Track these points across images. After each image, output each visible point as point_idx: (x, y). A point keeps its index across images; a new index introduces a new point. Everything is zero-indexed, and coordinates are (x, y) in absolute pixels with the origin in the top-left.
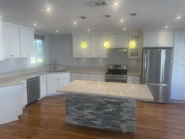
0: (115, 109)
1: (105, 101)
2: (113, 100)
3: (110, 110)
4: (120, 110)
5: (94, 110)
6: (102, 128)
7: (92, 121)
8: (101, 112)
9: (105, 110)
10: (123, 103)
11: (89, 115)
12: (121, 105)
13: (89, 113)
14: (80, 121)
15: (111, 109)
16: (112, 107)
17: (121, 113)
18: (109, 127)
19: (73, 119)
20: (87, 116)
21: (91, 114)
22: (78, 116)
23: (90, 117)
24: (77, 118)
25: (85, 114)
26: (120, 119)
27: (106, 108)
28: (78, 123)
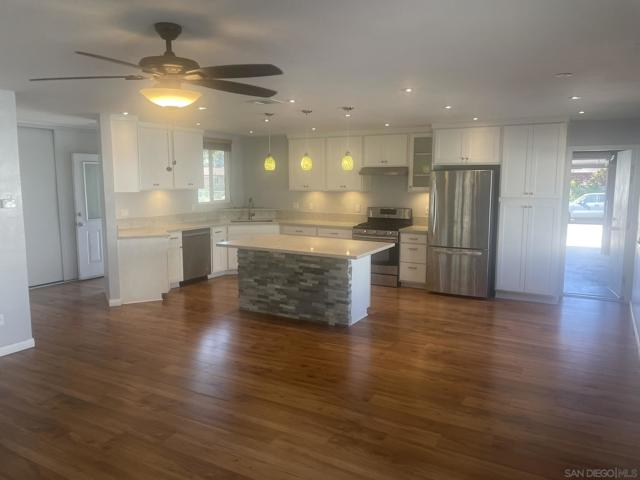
0: (317, 282)
1: (301, 267)
2: (312, 266)
3: (310, 284)
4: (323, 284)
5: (284, 285)
6: (297, 318)
7: (281, 305)
8: (295, 289)
9: (302, 283)
10: (327, 271)
11: (276, 293)
12: (326, 274)
13: (277, 289)
14: (262, 306)
15: (310, 282)
16: (313, 279)
17: (326, 290)
18: (308, 316)
19: (251, 301)
20: (273, 295)
21: (279, 291)
22: (259, 296)
23: (278, 297)
24: (257, 299)
25: (271, 292)
26: (326, 300)
27: (302, 280)
28: (260, 308)
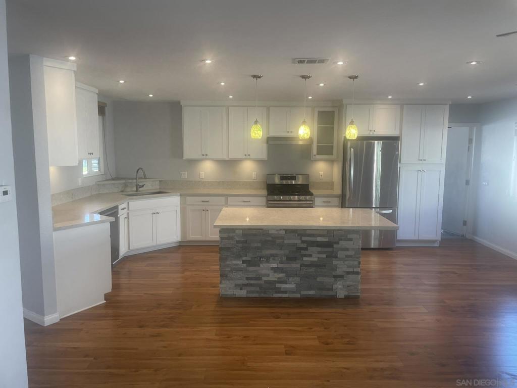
0: (324, 256)
1: (303, 242)
2: (319, 239)
3: (314, 259)
4: (332, 256)
5: (282, 262)
6: (298, 296)
7: (278, 285)
8: (296, 265)
9: (305, 259)
10: (338, 243)
11: (271, 273)
12: (335, 246)
13: (272, 269)
14: (253, 289)
15: (315, 256)
16: (319, 253)
17: (335, 262)
18: (312, 292)
19: (236, 285)
20: (268, 275)
21: (275, 270)
22: (248, 279)
23: (273, 277)
24: (245, 282)
25: (263, 272)
26: (334, 273)
27: (306, 256)
28: (248, 292)
